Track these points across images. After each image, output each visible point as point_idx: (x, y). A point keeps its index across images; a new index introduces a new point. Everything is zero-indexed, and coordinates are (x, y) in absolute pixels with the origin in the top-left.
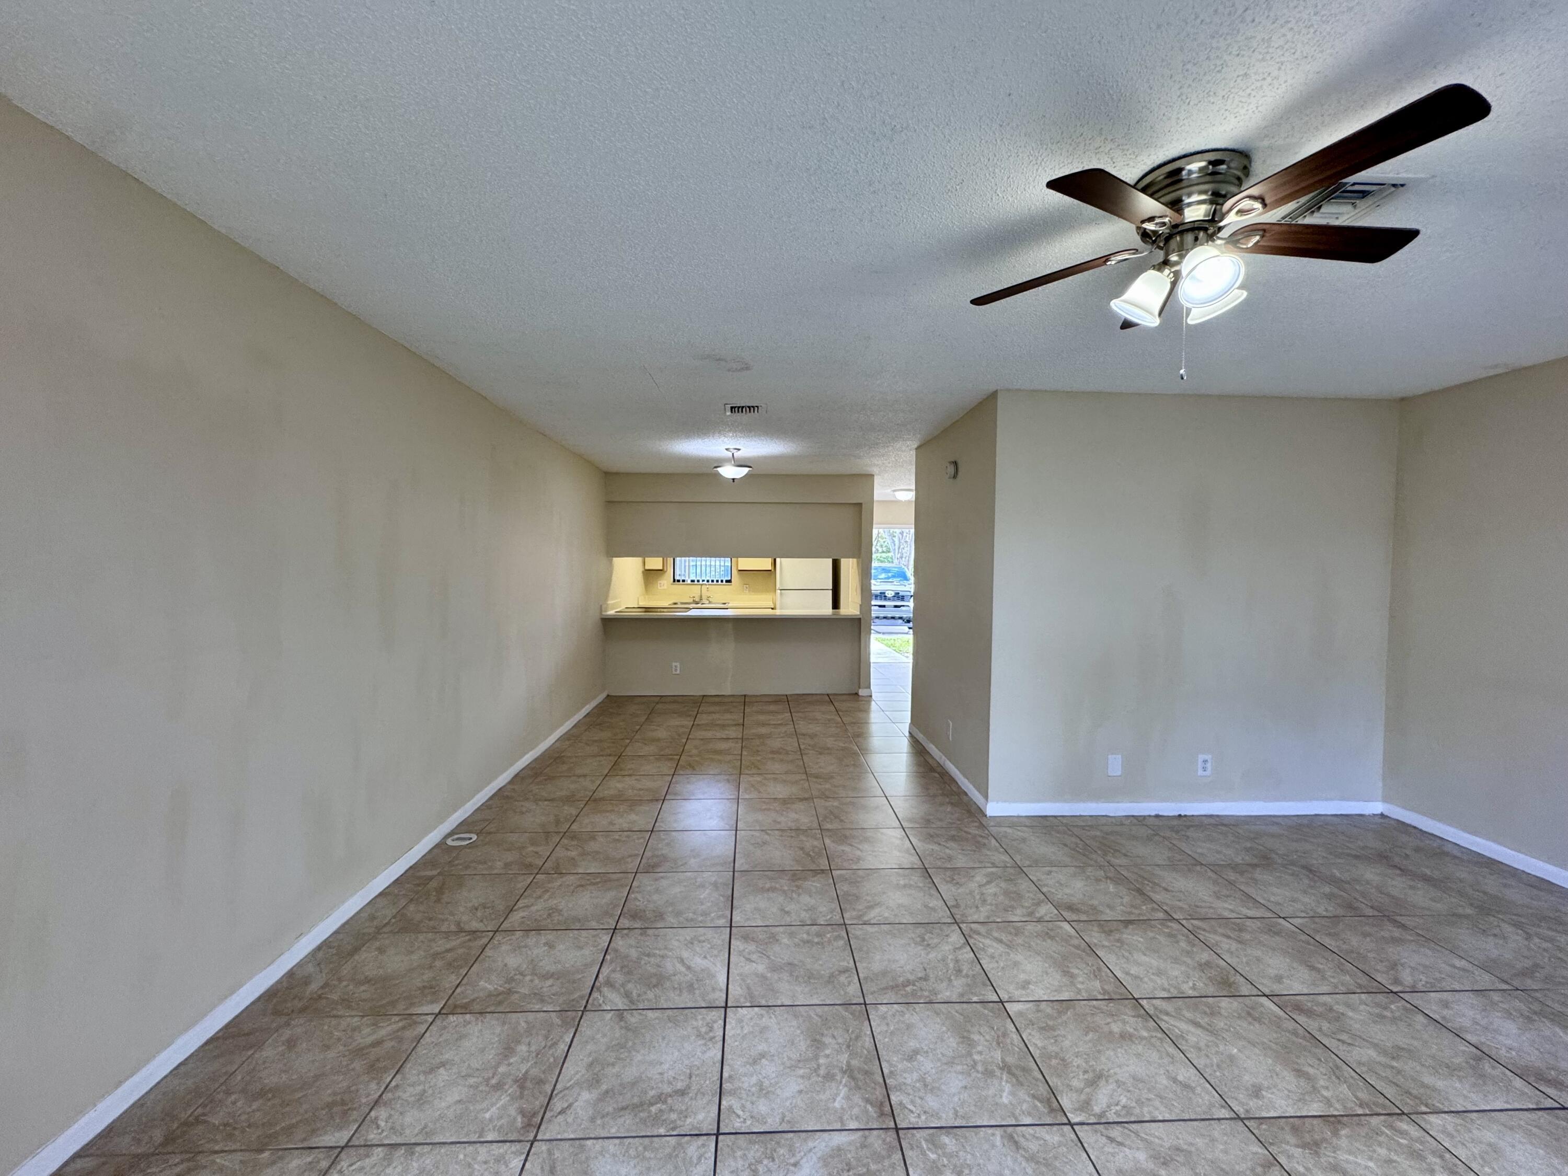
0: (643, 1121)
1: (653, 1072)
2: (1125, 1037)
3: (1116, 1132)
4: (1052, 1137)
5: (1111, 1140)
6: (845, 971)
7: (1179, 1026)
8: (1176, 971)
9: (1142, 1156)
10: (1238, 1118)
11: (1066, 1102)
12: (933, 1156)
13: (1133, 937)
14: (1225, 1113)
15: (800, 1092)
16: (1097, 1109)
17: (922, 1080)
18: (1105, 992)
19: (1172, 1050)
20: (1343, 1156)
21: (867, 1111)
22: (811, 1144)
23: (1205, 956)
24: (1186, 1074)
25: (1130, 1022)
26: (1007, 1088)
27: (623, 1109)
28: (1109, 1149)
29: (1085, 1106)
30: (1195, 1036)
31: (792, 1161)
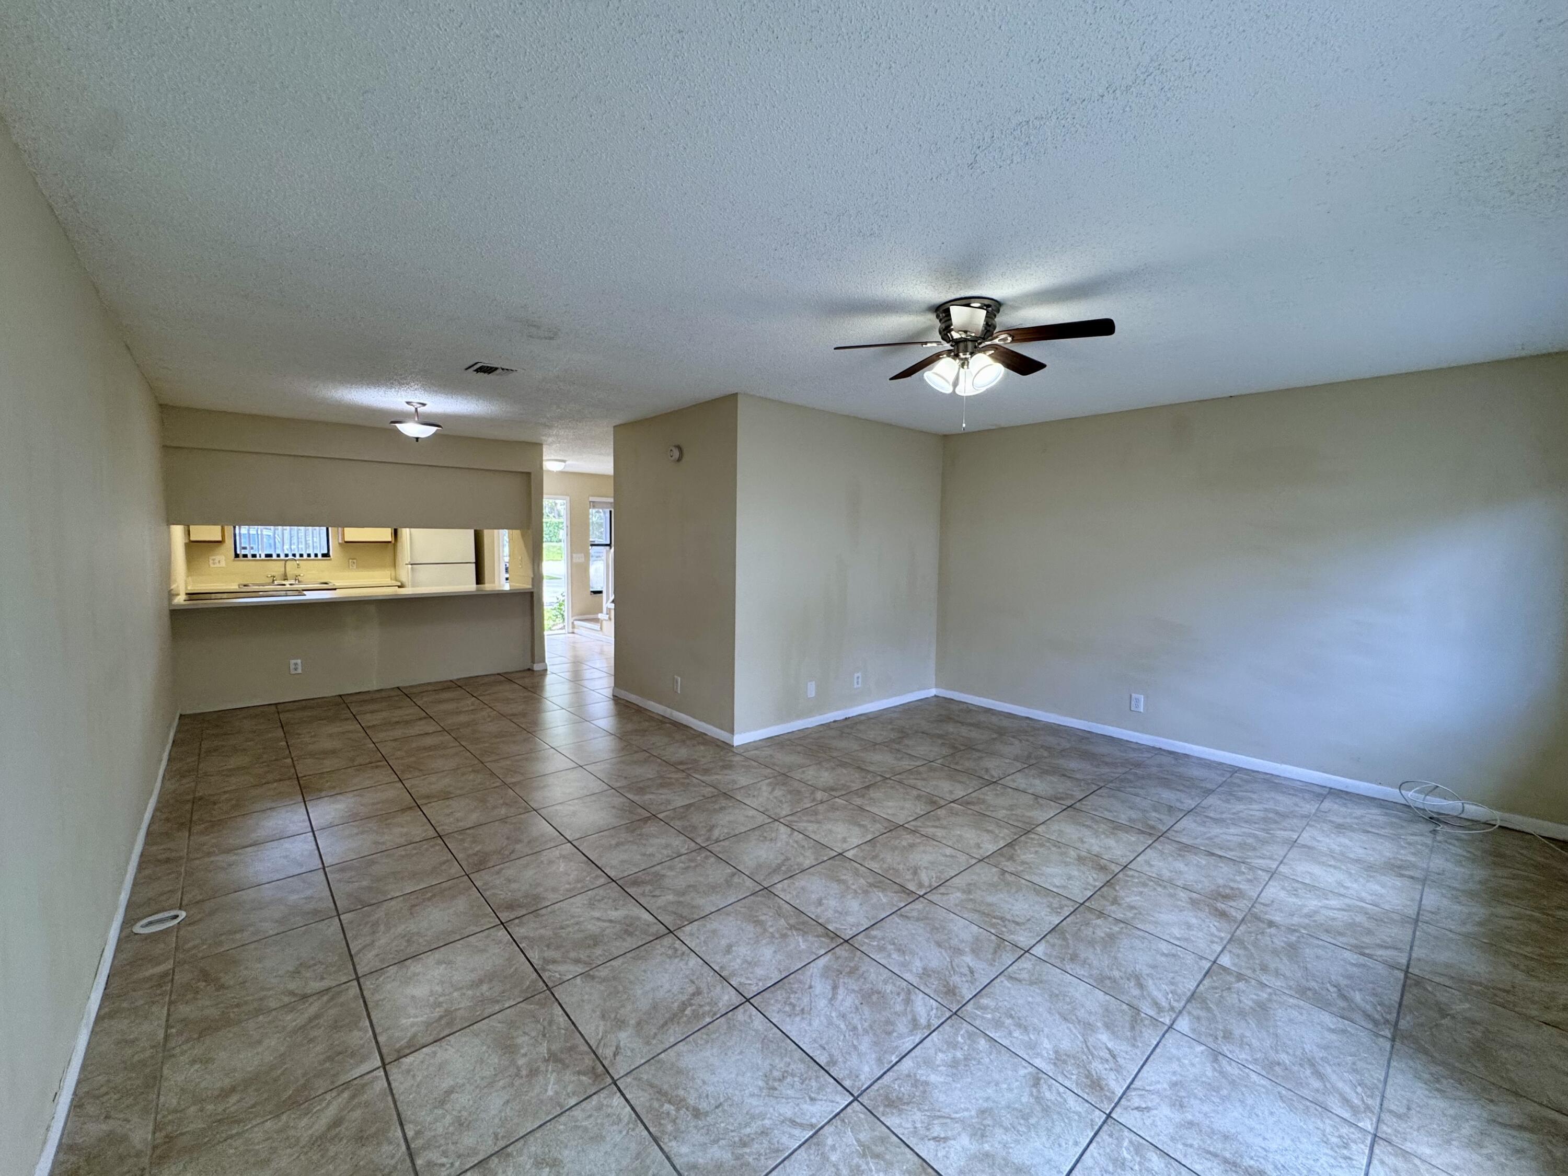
0: (689, 1022)
1: (661, 994)
2: (912, 846)
3: (942, 890)
4: (918, 905)
5: (943, 894)
6: (733, 875)
7: (930, 831)
8: (908, 805)
9: (959, 894)
10: (980, 861)
11: (912, 887)
12: (875, 943)
13: (874, 794)
14: (974, 861)
15: (775, 952)
16: (926, 884)
17: (836, 911)
18: (886, 828)
19: (935, 843)
20: (1023, 857)
21: (822, 942)
22: (809, 973)
23: (915, 792)
24: (948, 851)
25: (907, 839)
26: (881, 895)
27: (666, 1023)
28: (945, 898)
29: (921, 885)
30: (940, 833)
31: (807, 986)
